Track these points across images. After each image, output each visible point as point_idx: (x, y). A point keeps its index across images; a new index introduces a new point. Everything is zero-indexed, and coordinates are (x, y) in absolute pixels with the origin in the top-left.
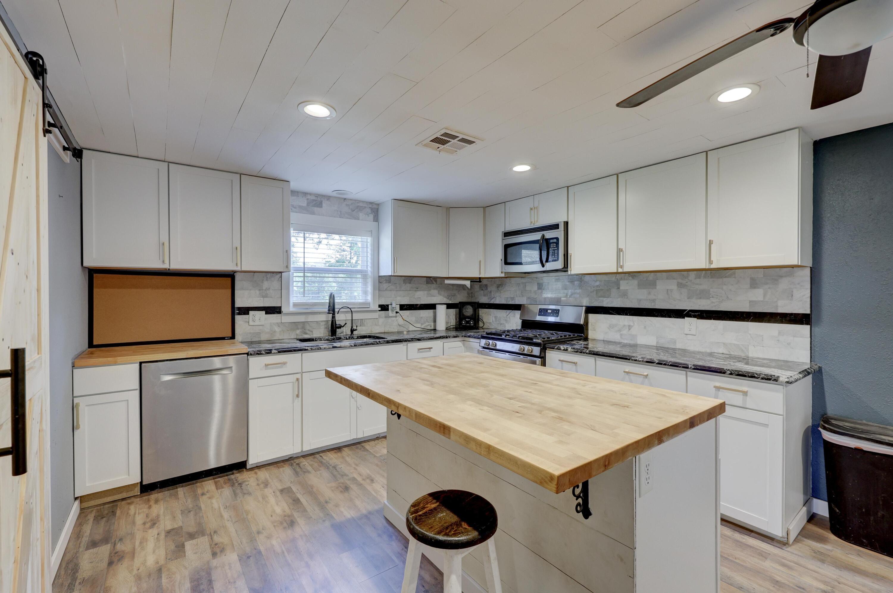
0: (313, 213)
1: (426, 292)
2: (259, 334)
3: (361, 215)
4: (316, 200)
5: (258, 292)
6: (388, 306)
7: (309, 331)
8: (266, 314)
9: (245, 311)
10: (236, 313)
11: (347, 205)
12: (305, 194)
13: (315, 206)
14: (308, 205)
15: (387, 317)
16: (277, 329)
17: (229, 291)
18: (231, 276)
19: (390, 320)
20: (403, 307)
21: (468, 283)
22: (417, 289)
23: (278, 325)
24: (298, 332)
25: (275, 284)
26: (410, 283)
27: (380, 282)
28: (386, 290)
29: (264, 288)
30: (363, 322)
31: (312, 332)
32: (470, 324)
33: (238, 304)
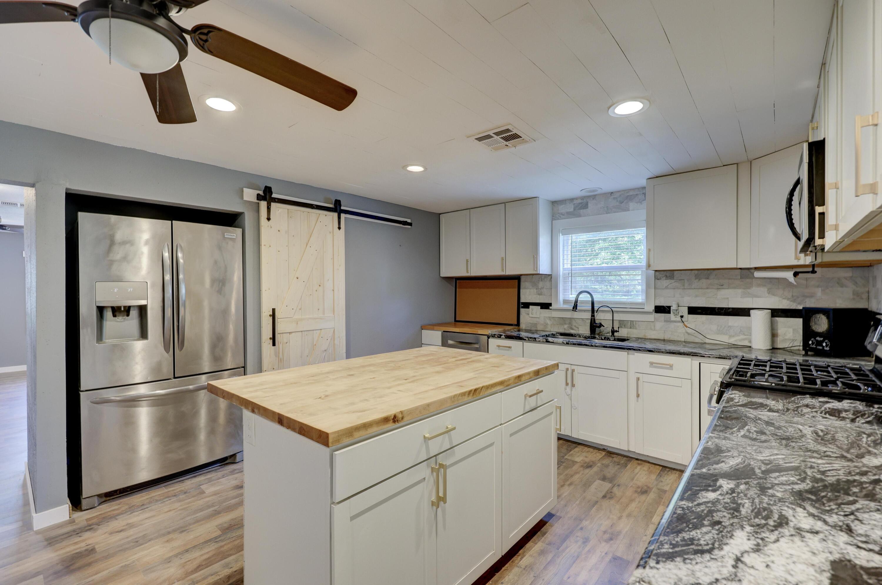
0: (579, 216)
1: (739, 291)
2: (536, 325)
3: (632, 205)
4: (581, 203)
5: (535, 290)
6: (669, 307)
7: (575, 326)
8: (541, 308)
9: (527, 305)
10: (521, 307)
11: (614, 198)
12: (572, 200)
13: (581, 209)
14: (574, 210)
15: (669, 321)
16: (549, 322)
17: (516, 290)
18: (517, 279)
19: (672, 325)
20: (693, 311)
21: (789, 275)
22: (721, 286)
23: (550, 318)
24: (566, 326)
25: (548, 284)
26: (708, 278)
27: (656, 278)
28: (667, 288)
29: (540, 288)
30: (634, 324)
31: (578, 328)
32: (823, 347)
33: (523, 300)
